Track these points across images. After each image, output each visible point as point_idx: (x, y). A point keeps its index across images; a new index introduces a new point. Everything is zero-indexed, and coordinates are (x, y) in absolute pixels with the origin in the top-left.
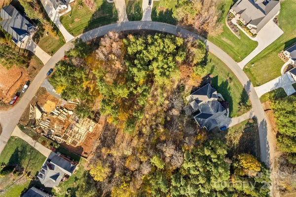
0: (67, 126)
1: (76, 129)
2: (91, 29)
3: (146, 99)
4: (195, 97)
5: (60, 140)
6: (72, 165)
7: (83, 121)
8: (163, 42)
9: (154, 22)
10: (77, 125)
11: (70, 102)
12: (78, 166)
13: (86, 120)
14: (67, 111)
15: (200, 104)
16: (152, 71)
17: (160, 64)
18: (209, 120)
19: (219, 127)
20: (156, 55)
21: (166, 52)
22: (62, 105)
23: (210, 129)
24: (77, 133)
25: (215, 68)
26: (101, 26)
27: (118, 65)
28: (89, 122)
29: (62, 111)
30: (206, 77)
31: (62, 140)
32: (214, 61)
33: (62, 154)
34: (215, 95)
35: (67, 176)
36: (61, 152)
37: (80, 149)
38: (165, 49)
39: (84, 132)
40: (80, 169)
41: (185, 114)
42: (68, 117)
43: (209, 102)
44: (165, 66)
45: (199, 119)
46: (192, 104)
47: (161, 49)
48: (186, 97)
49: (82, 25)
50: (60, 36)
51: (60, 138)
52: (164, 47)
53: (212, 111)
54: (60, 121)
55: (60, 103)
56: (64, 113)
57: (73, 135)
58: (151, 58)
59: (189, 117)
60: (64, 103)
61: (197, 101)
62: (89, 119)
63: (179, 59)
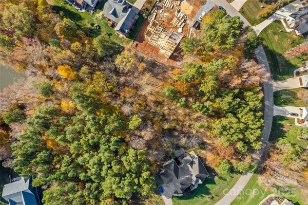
0: (166, 26)
1: (163, 35)
2: (266, 53)
3: (198, 111)
4: (196, 161)
5: (152, 19)
6: (127, 31)
7: (171, 44)
8: (257, 129)
9: (272, 118)
10: (167, 37)
11: (191, 30)
12: (123, 37)
13: (173, 47)
14: (182, 26)
15: (189, 166)
16: (225, 116)
17: (235, 126)
18: (171, 175)
19: (162, 186)
20: (243, 120)
21: (245, 131)
22: (188, 22)
23: (162, 176)
24: (159, 37)
25: (224, 182)
26: (269, 63)
27: (236, 82)
28: (171, 50)
29: (182, 21)
30: (215, 172)
31: (152, 21)
32: (231, 180)
33: (137, 21)
34: (198, 181)
35: (113, 25)
36: (138, 19)
37: (142, 40)
38: (250, 130)
39: (159, 44)
40: (121, 39)
41: (176, 149)
42: (176, 28)
43: (192, 175)
44: (232, 131)
45: (173, 165)
46: (188, 158)
47: (250, 126)
48: (194, 151)
49: (271, 43)
50: (259, 20)
51: (153, 19)
52: (252, 129)
53: (182, 178)
54: (171, 19)
55: (190, 19)
56: (180, 23)
57: (157, 32)
58: (239, 116)
59: (173, 154)
60: (191, 23)
61: (192, 163)
62: (173, 49)
63: (239, 145)
